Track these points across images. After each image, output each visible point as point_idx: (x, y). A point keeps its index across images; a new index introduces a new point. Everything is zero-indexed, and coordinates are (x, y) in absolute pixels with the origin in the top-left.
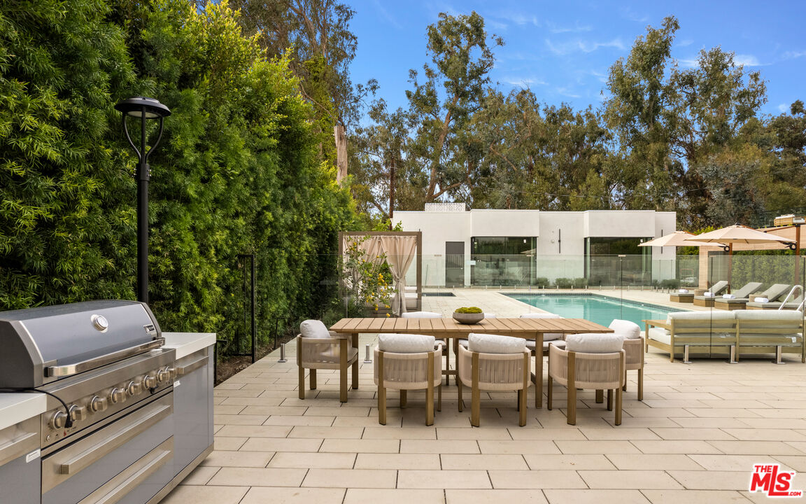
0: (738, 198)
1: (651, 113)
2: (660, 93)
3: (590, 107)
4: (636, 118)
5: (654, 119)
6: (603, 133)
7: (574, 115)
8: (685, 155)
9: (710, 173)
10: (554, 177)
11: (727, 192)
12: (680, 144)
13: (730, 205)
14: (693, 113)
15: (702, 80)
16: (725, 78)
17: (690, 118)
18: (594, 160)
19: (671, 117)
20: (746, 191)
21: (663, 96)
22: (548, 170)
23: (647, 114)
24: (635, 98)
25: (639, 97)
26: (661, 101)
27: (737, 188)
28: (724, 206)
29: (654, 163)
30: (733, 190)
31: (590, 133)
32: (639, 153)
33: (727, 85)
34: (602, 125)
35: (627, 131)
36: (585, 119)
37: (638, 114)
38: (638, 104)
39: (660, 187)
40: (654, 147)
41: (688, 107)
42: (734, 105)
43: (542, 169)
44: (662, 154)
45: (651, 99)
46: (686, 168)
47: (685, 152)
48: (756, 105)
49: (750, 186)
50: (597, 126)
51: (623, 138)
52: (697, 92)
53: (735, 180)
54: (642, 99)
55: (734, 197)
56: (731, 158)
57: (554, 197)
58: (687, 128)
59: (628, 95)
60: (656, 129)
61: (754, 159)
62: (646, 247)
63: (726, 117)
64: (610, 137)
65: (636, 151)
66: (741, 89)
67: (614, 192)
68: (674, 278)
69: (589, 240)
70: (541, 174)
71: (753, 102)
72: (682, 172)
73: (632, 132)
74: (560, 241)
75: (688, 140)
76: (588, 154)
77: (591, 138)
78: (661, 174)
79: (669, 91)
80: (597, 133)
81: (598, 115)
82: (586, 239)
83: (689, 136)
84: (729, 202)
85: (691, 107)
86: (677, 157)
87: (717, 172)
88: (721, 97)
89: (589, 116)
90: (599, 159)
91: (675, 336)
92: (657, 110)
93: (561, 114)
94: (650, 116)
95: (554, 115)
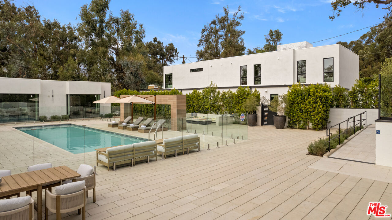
0: (135, 76)
1: (100, 33)
2: (104, 25)
3: (70, 23)
4: (93, 34)
5: (101, 36)
6: (77, 38)
7: (61, 26)
8: (115, 54)
9: (125, 64)
10: (49, 57)
11: (131, 73)
12: (113, 48)
13: (132, 78)
14: (118, 36)
15: (122, 23)
16: (130, 24)
17: (116, 38)
18: (72, 51)
19: (109, 36)
20: (138, 73)
21: (105, 26)
22: (45, 53)
23: (98, 33)
24: (93, 25)
25: (95, 25)
26: (105, 28)
27: (135, 72)
28: (130, 78)
29: (101, 57)
30: (134, 72)
31: (70, 37)
32: (94, 51)
33: (131, 27)
34: (76, 33)
35: (89, 40)
36: (67, 29)
37: (94, 32)
38: (94, 28)
39: (104, 68)
40: (101, 49)
41: (116, 33)
42: (134, 36)
43: (42, 52)
44: (105, 53)
45: (100, 26)
46: (115, 60)
47: (115, 52)
48: (141, 38)
49: (140, 72)
50: (74, 34)
51: (87, 43)
52: (120, 27)
53: (134, 68)
54: (96, 26)
55: (134, 75)
56: (133, 59)
57: (49, 68)
58: (116, 42)
59: (89, 23)
60: (102, 41)
61: (141, 60)
62: (98, 103)
63: (131, 41)
64: (80, 41)
65: (93, 50)
66: (136, 30)
67: (82, 67)
68: (110, 113)
69: (69, 96)
70: (42, 55)
71: (141, 36)
72: (113, 61)
73: (91, 41)
74: (53, 96)
75: (116, 47)
76: (69, 47)
77: (70, 39)
78: (104, 62)
79: (108, 24)
80: (73, 37)
81: (74, 28)
82: (67, 95)
83: (116, 45)
84: (132, 77)
85: (117, 33)
86: (111, 54)
87: (127, 64)
88: (129, 31)
89: (69, 28)
90: (74, 52)
91: (110, 159)
92: (103, 32)
93: (54, 25)
94: (100, 34)
95: (49, 25)
